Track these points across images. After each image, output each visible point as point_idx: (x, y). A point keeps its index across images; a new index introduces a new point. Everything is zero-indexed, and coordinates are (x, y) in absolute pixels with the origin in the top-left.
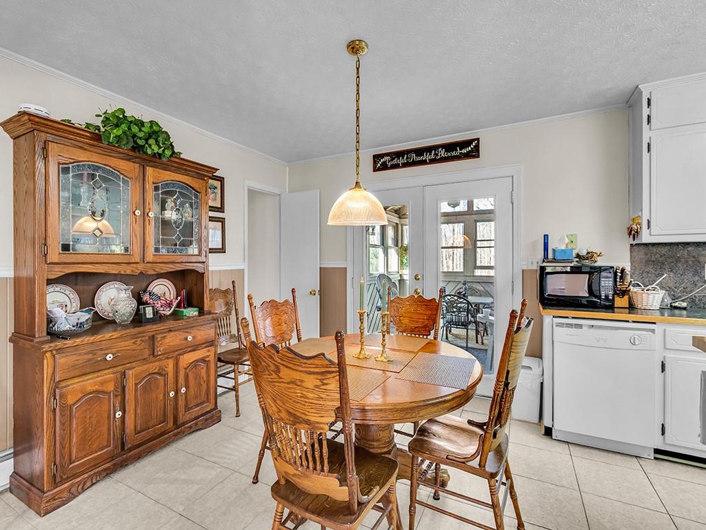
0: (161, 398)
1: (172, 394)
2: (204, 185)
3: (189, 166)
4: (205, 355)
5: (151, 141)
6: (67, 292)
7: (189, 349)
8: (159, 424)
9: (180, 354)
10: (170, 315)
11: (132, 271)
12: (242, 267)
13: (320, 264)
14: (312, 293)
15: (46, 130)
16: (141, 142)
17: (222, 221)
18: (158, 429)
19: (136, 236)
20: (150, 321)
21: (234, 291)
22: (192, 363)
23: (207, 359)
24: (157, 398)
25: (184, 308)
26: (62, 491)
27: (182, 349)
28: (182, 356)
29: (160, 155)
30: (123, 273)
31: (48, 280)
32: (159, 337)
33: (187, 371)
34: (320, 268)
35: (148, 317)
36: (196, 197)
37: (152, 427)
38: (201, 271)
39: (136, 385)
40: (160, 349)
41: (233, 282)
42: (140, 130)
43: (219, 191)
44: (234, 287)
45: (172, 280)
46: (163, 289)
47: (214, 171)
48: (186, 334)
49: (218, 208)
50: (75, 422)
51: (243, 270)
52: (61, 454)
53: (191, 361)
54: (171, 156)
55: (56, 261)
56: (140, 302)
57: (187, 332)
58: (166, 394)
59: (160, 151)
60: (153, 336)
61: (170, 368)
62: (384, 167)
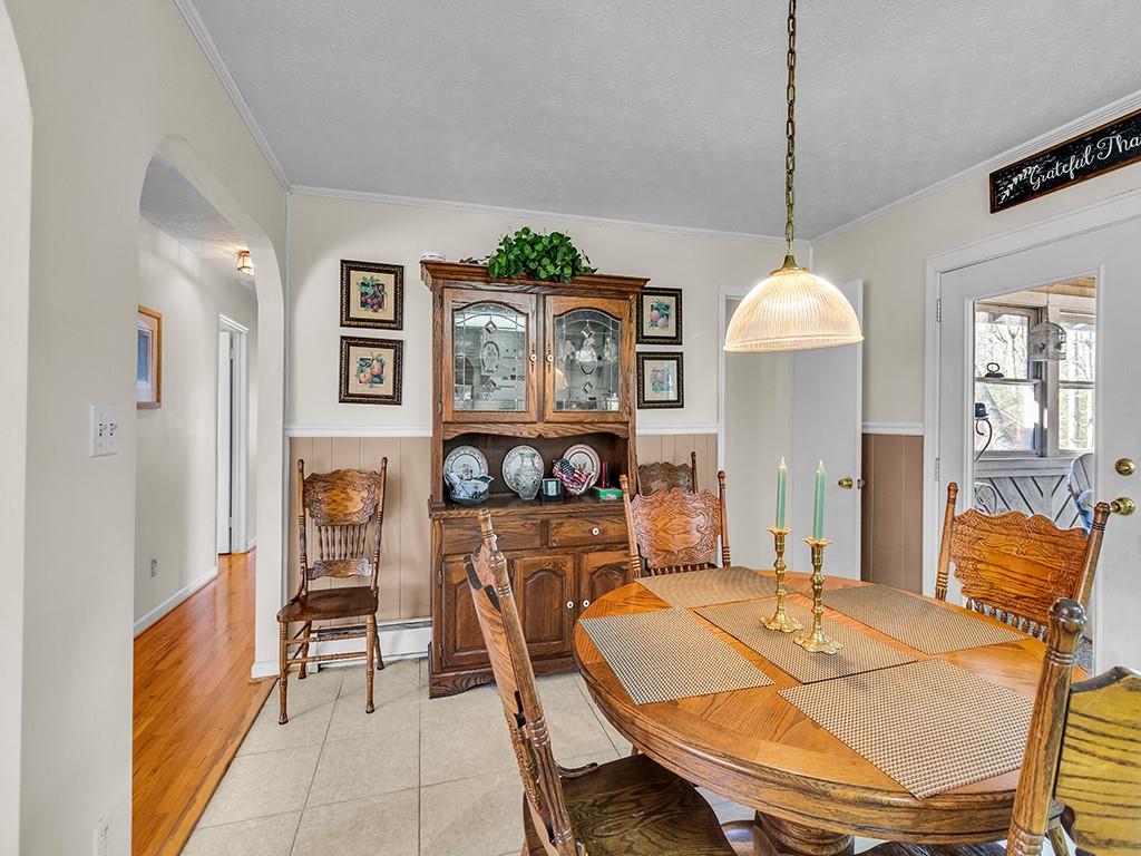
0: (557, 606)
1: (570, 604)
2: (628, 306)
3: (603, 284)
4: (622, 560)
5: (546, 261)
6: (476, 456)
7: (598, 547)
8: (555, 640)
9: (584, 552)
10: (582, 495)
11: (530, 433)
12: (714, 431)
13: (863, 427)
14: (845, 484)
15: (442, 276)
16: (532, 266)
17: (678, 357)
18: (553, 646)
19: (533, 388)
20: (551, 500)
21: (694, 468)
22: (600, 568)
23: (624, 567)
24: (551, 605)
25: (606, 487)
26: (447, 679)
27: (586, 545)
28: (585, 556)
29: (559, 276)
30: (518, 435)
31: (444, 441)
32: (554, 522)
33: (594, 577)
34: (865, 437)
35: (550, 494)
36: (615, 326)
37: (545, 641)
38: (622, 435)
39: (526, 580)
40: (556, 538)
41: (693, 454)
42: (533, 250)
43: (673, 312)
44: (694, 462)
45: (595, 446)
46: (584, 460)
47: (643, 283)
48: (593, 525)
49: (673, 338)
50: (459, 605)
51: (716, 435)
52: (446, 638)
53: (600, 565)
54: (573, 274)
55: (450, 420)
56: (549, 474)
57: (592, 522)
58: (562, 604)
59: (558, 271)
60: (547, 520)
61: (569, 567)
62: (1024, 193)
